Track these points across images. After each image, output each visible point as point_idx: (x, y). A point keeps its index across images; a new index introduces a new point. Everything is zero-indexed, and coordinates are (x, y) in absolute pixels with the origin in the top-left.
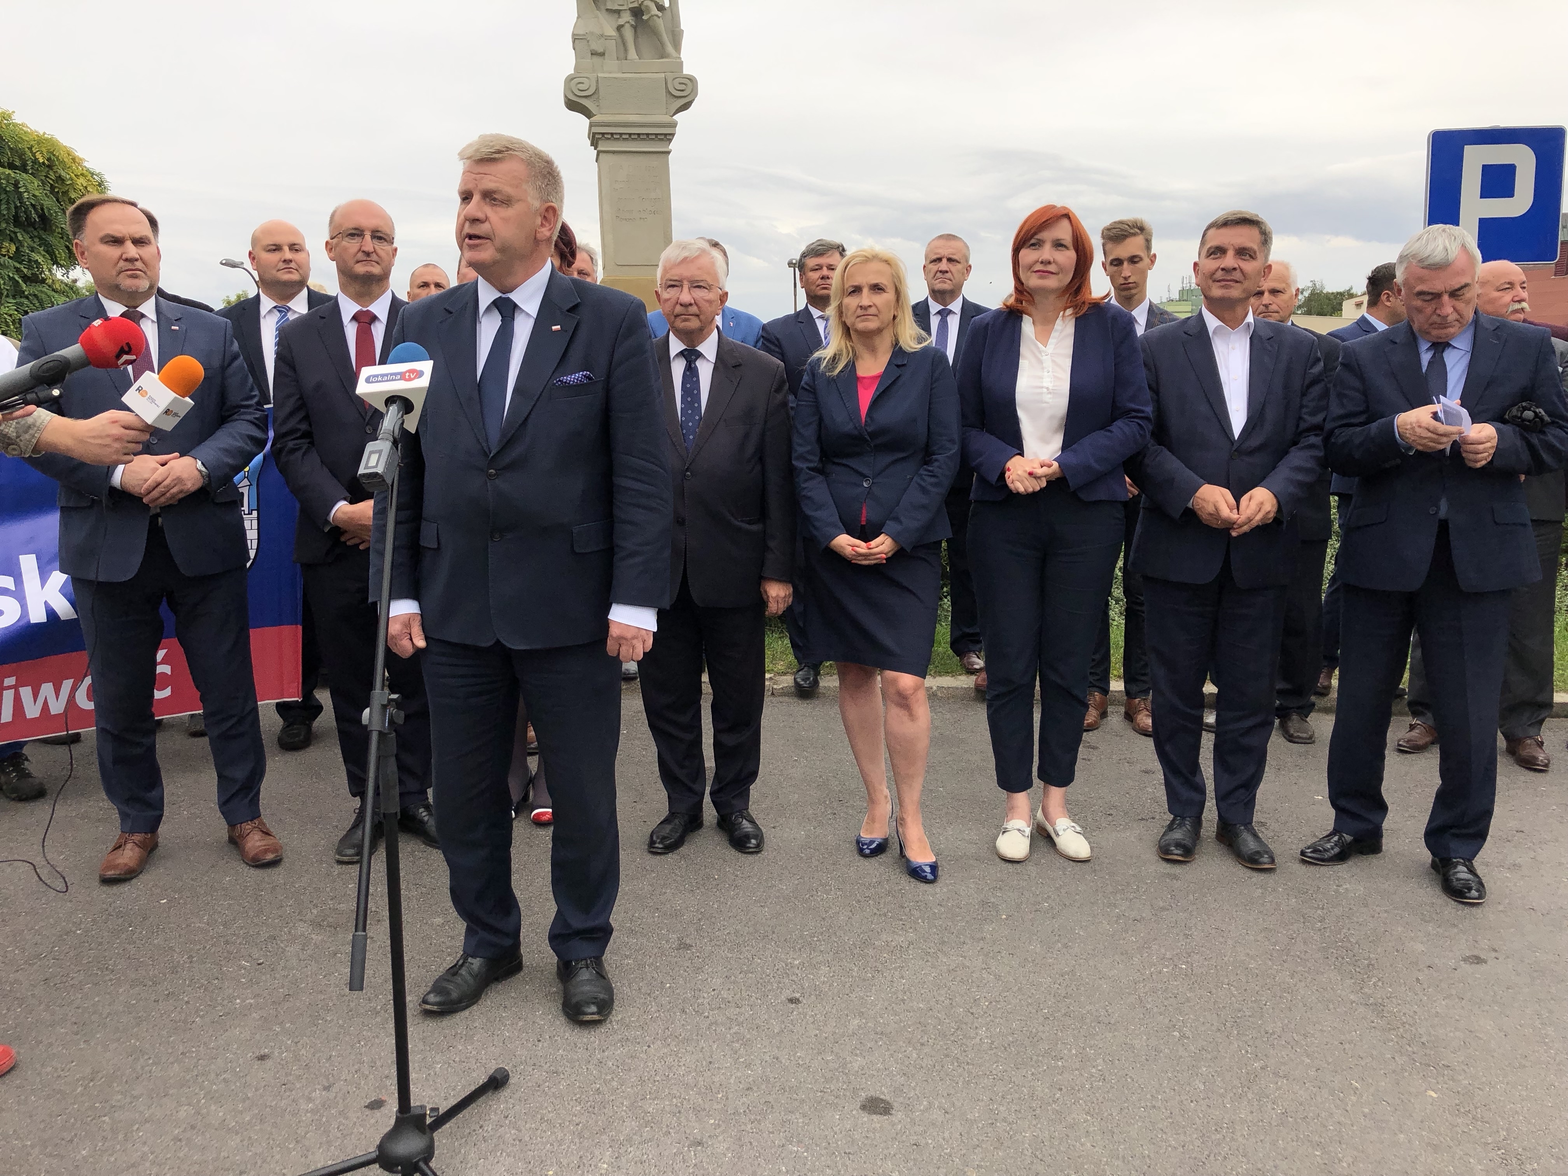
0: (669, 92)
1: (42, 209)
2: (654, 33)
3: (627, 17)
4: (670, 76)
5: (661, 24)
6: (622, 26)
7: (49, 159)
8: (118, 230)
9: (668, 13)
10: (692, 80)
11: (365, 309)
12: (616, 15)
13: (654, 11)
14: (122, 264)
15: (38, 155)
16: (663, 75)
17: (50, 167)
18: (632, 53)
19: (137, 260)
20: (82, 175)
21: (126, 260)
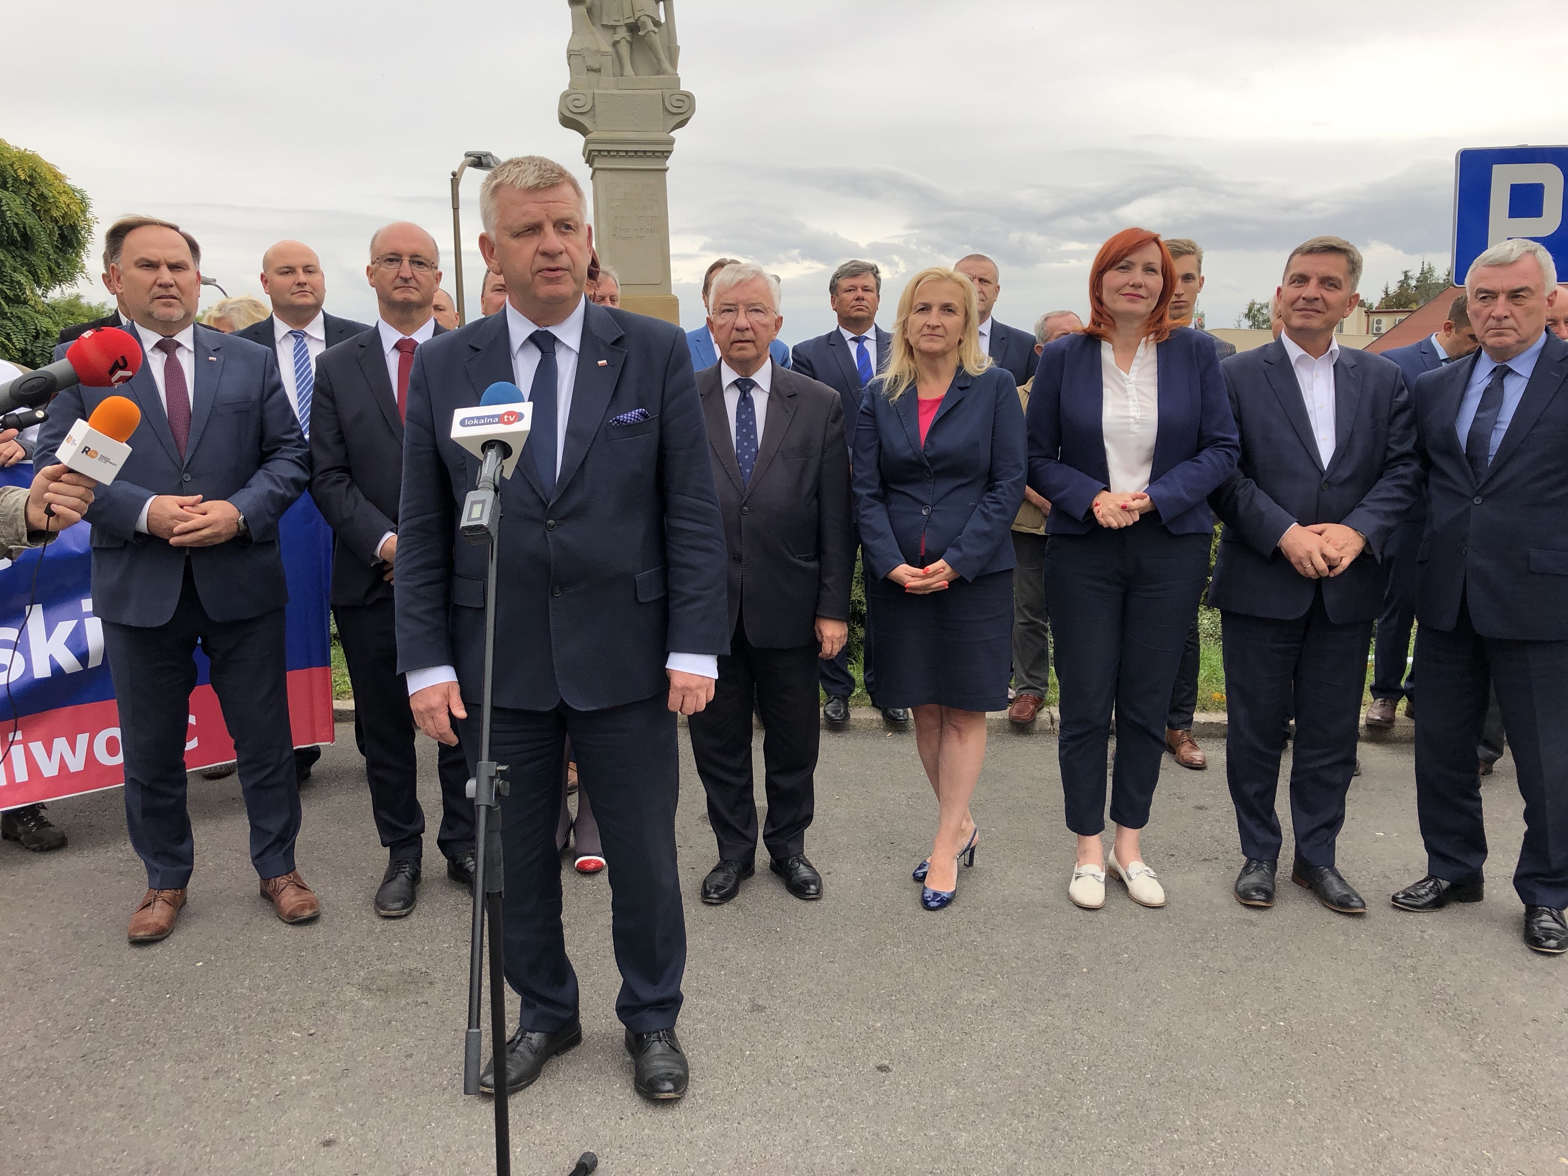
0: (666, 109)
1: (24, 228)
2: (651, 48)
3: (623, 33)
4: (667, 93)
5: (657, 40)
6: (618, 42)
7: (31, 176)
8: (153, 254)
9: (664, 28)
10: (689, 97)
11: (407, 338)
12: (612, 32)
13: (651, 26)
14: (156, 289)
15: (20, 172)
16: (660, 92)
17: (32, 184)
18: (628, 69)
19: (171, 286)
20: (65, 192)
21: (160, 285)
